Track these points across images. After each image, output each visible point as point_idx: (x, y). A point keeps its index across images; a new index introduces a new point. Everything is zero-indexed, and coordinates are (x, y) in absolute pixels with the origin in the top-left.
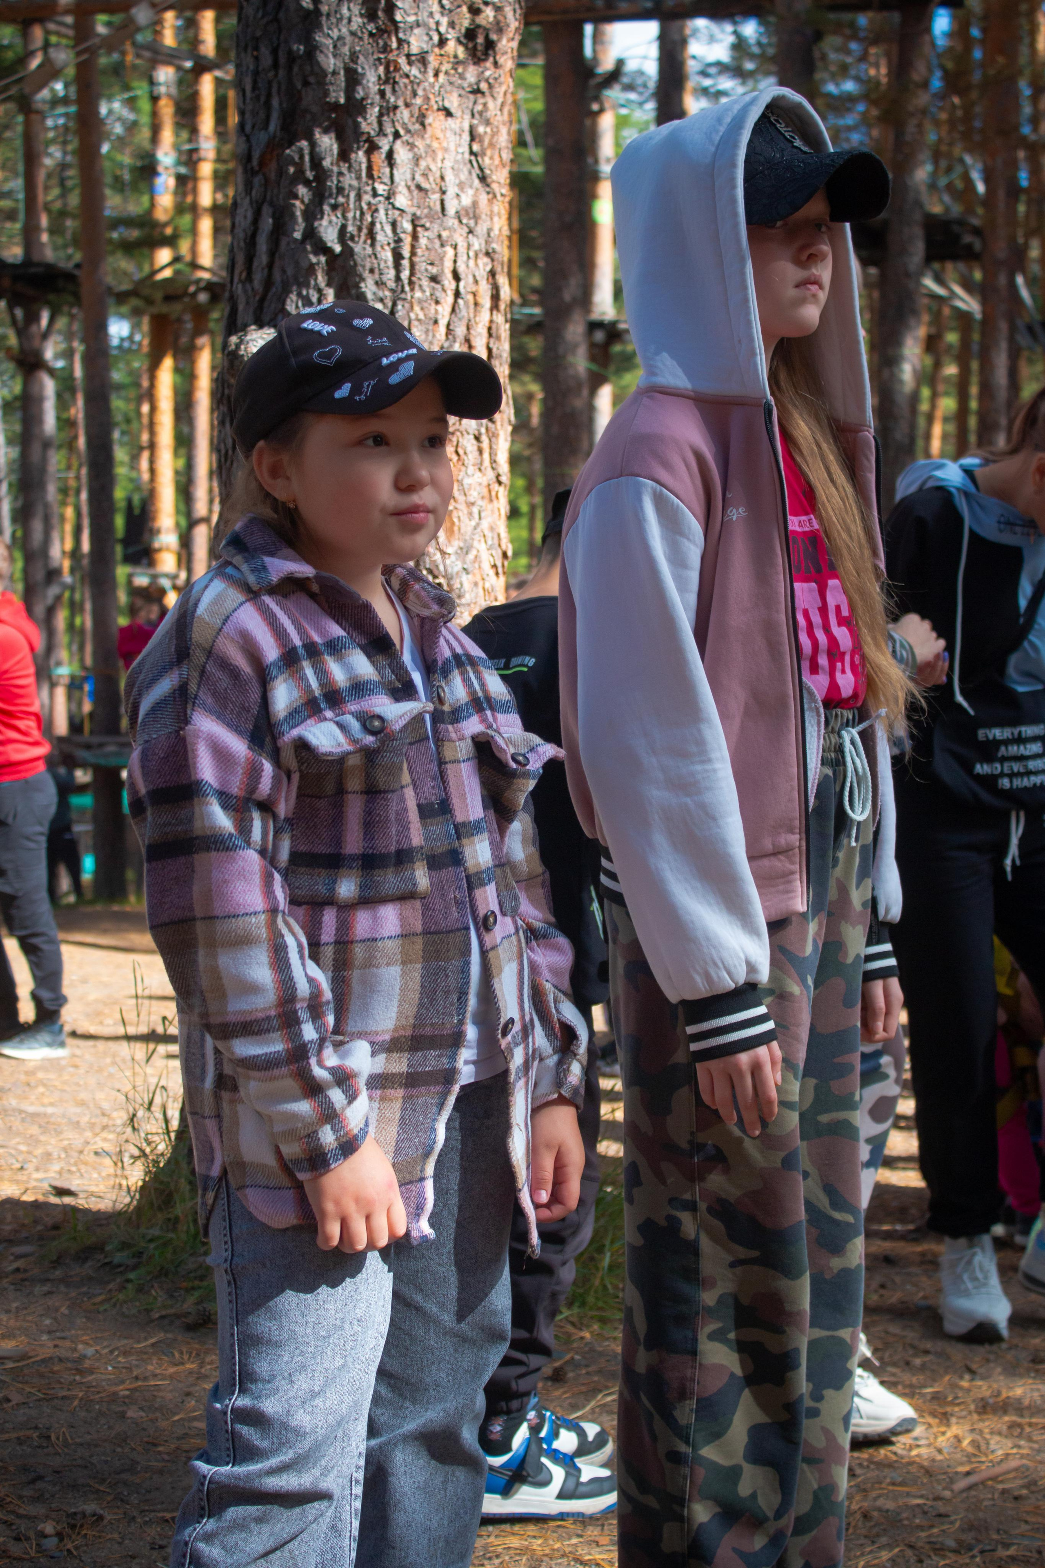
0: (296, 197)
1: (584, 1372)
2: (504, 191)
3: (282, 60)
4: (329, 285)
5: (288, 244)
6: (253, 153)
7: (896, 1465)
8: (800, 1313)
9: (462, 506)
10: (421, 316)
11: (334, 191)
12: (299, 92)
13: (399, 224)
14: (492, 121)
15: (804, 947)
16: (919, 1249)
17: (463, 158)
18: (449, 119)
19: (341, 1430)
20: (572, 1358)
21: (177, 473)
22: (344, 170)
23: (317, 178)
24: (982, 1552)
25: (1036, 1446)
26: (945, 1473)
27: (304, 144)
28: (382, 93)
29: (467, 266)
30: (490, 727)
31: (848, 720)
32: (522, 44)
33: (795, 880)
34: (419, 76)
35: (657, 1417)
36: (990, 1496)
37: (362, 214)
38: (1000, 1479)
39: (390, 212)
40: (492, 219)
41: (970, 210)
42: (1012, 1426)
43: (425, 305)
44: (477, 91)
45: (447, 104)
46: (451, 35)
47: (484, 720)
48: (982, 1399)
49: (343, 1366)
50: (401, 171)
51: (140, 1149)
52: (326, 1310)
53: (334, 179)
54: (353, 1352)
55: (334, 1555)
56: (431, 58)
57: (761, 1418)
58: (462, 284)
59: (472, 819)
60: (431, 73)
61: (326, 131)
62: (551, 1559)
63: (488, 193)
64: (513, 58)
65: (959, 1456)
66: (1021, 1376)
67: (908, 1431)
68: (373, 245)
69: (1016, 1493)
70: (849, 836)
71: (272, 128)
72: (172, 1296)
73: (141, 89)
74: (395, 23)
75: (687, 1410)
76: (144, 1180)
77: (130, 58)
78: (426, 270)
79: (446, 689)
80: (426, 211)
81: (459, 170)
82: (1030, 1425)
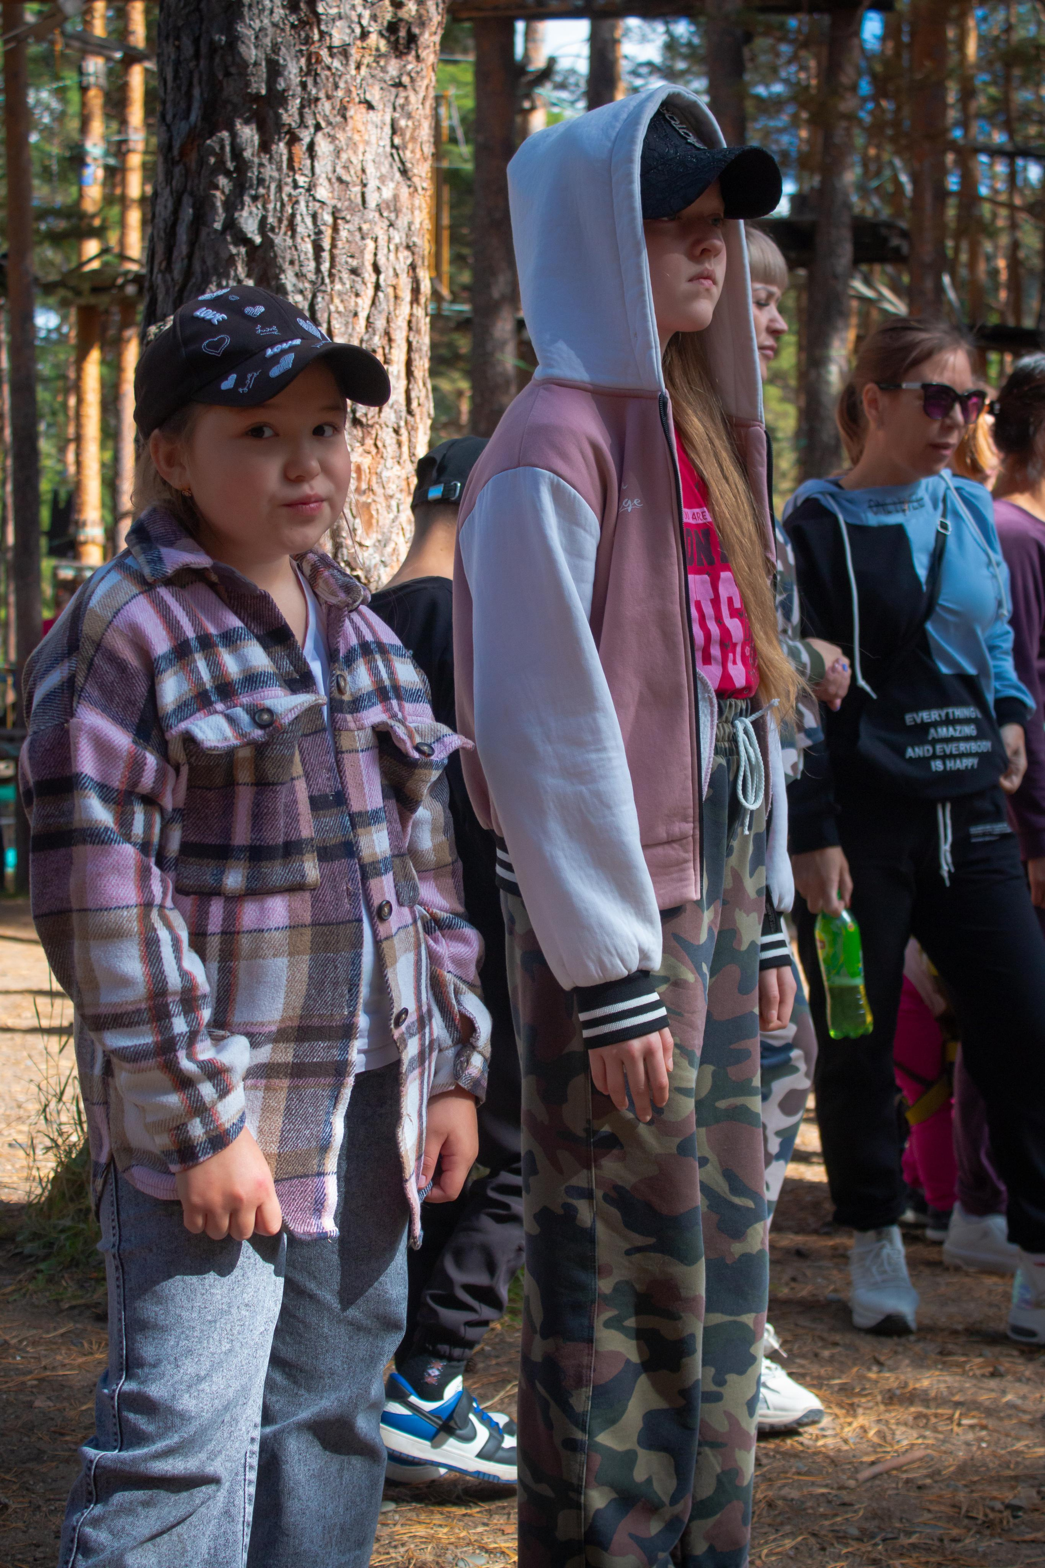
0: (217, 187)
1: (494, 1362)
2: (425, 185)
3: (204, 50)
4: (249, 276)
5: (208, 234)
6: (174, 143)
7: (802, 1455)
8: (695, 1299)
9: (381, 499)
10: (341, 308)
11: (255, 182)
12: (221, 82)
13: (319, 216)
14: (413, 114)
15: (698, 934)
16: (831, 1243)
17: (384, 152)
18: (371, 112)
19: (228, 1415)
20: (483, 1349)
21: (103, 465)
22: (265, 161)
23: (237, 169)
24: (884, 1540)
25: (941, 1436)
26: (850, 1463)
27: (225, 134)
28: (304, 85)
29: (388, 259)
30: (394, 716)
31: (741, 710)
32: (444, 39)
33: (689, 868)
34: (341, 68)
35: (552, 1403)
36: (894, 1485)
37: (283, 205)
38: (904, 1468)
39: (310, 204)
40: (412, 213)
41: (898, 213)
42: (918, 1416)
43: (345, 297)
44: (399, 85)
45: (369, 97)
46: (374, 28)
47: (388, 710)
48: (889, 1390)
49: (230, 1351)
50: (322, 163)
51: (52, 1140)
52: (212, 1294)
53: (255, 170)
54: (240, 1337)
55: (227, 1540)
56: (353, 51)
57: (658, 1403)
58: (382, 277)
59: (369, 808)
60: (353, 66)
61: (247, 122)
62: (456, 1547)
63: (409, 187)
64: (435, 52)
65: (865, 1446)
66: (929, 1368)
67: (814, 1423)
68: (293, 237)
69: (920, 1483)
70: (743, 825)
71: (193, 118)
72: (82, 1287)
73: (70, 79)
74: (317, 15)
75: (584, 1398)
76: (56, 1171)
77: (59, 47)
78: (347, 263)
79: (349, 678)
80: (347, 203)
81: (380, 163)
82: (936, 1415)
